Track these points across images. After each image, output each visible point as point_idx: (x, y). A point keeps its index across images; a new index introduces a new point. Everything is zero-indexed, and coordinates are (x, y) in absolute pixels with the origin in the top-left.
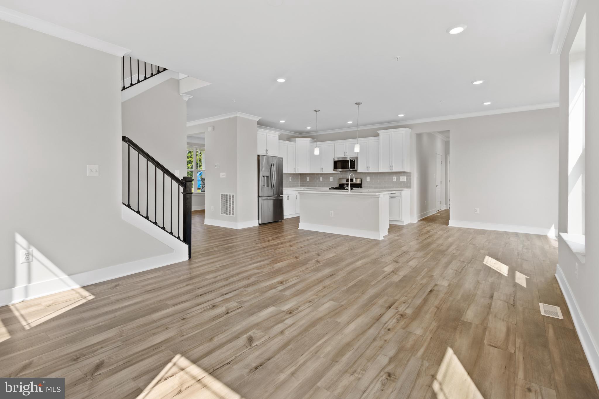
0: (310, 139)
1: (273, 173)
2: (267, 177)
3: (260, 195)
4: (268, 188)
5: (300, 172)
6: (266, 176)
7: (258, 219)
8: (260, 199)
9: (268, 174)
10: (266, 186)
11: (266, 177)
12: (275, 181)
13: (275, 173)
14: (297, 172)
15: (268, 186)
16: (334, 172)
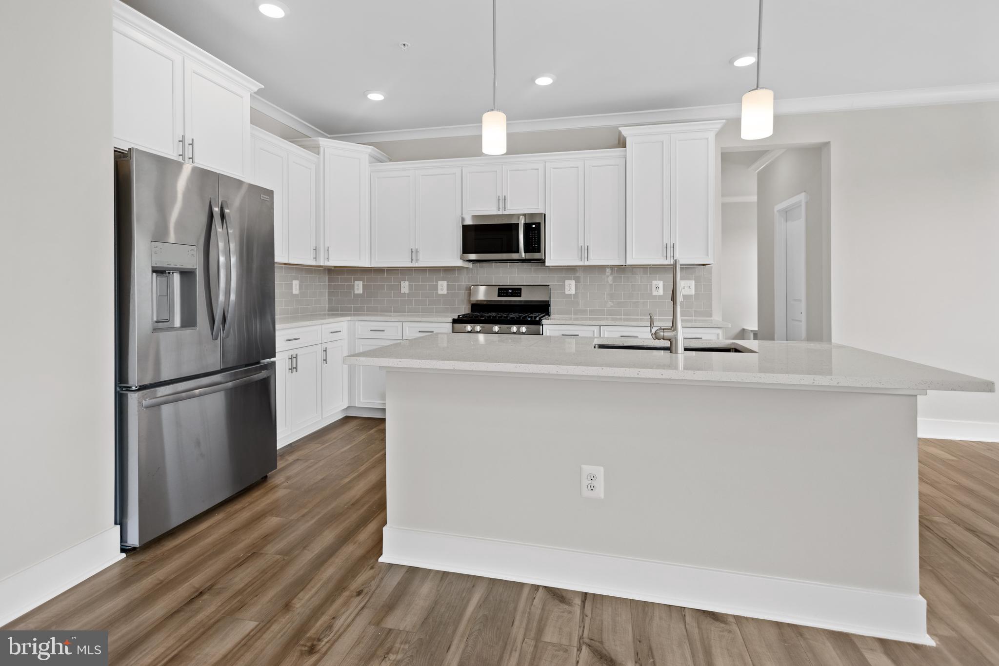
0: (369, 151)
1: (222, 259)
2: (187, 275)
3: (134, 379)
4: (188, 332)
5: (335, 261)
6: (175, 270)
7: (121, 519)
8: (133, 399)
9: (192, 259)
10: (177, 323)
11: (177, 277)
12: (233, 297)
13: (233, 260)
14: (322, 262)
15: (189, 321)
16: (460, 263)
